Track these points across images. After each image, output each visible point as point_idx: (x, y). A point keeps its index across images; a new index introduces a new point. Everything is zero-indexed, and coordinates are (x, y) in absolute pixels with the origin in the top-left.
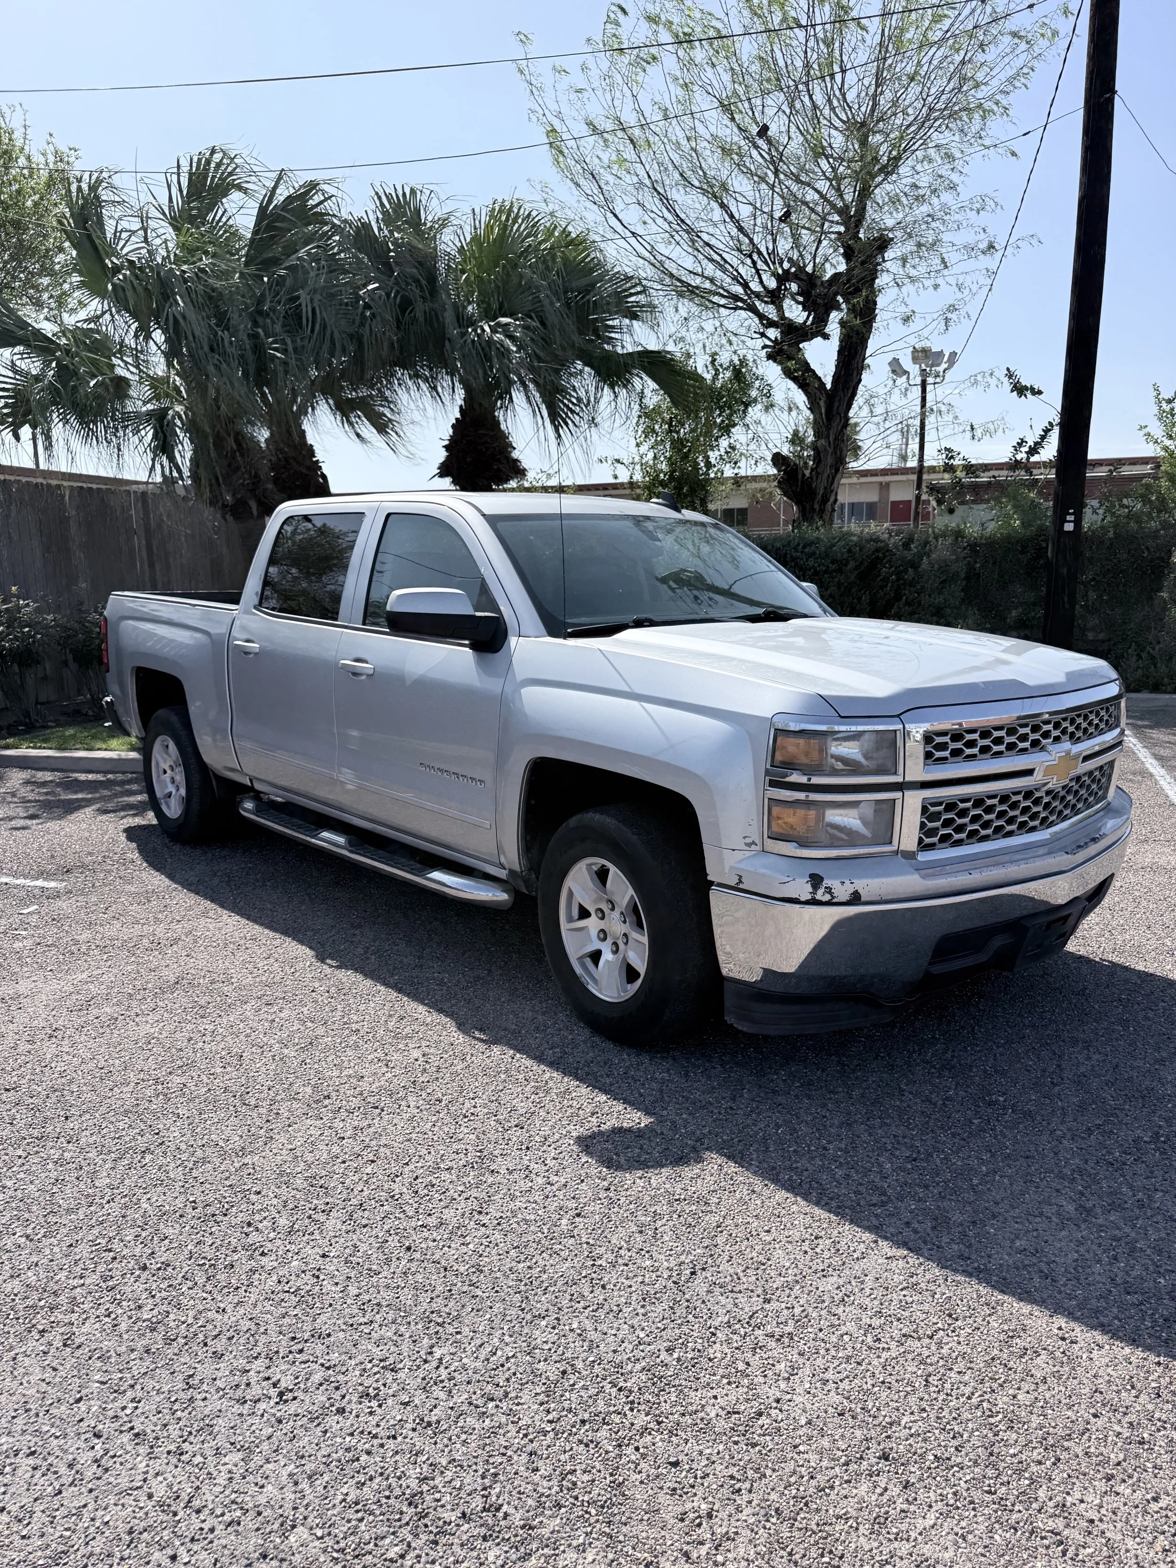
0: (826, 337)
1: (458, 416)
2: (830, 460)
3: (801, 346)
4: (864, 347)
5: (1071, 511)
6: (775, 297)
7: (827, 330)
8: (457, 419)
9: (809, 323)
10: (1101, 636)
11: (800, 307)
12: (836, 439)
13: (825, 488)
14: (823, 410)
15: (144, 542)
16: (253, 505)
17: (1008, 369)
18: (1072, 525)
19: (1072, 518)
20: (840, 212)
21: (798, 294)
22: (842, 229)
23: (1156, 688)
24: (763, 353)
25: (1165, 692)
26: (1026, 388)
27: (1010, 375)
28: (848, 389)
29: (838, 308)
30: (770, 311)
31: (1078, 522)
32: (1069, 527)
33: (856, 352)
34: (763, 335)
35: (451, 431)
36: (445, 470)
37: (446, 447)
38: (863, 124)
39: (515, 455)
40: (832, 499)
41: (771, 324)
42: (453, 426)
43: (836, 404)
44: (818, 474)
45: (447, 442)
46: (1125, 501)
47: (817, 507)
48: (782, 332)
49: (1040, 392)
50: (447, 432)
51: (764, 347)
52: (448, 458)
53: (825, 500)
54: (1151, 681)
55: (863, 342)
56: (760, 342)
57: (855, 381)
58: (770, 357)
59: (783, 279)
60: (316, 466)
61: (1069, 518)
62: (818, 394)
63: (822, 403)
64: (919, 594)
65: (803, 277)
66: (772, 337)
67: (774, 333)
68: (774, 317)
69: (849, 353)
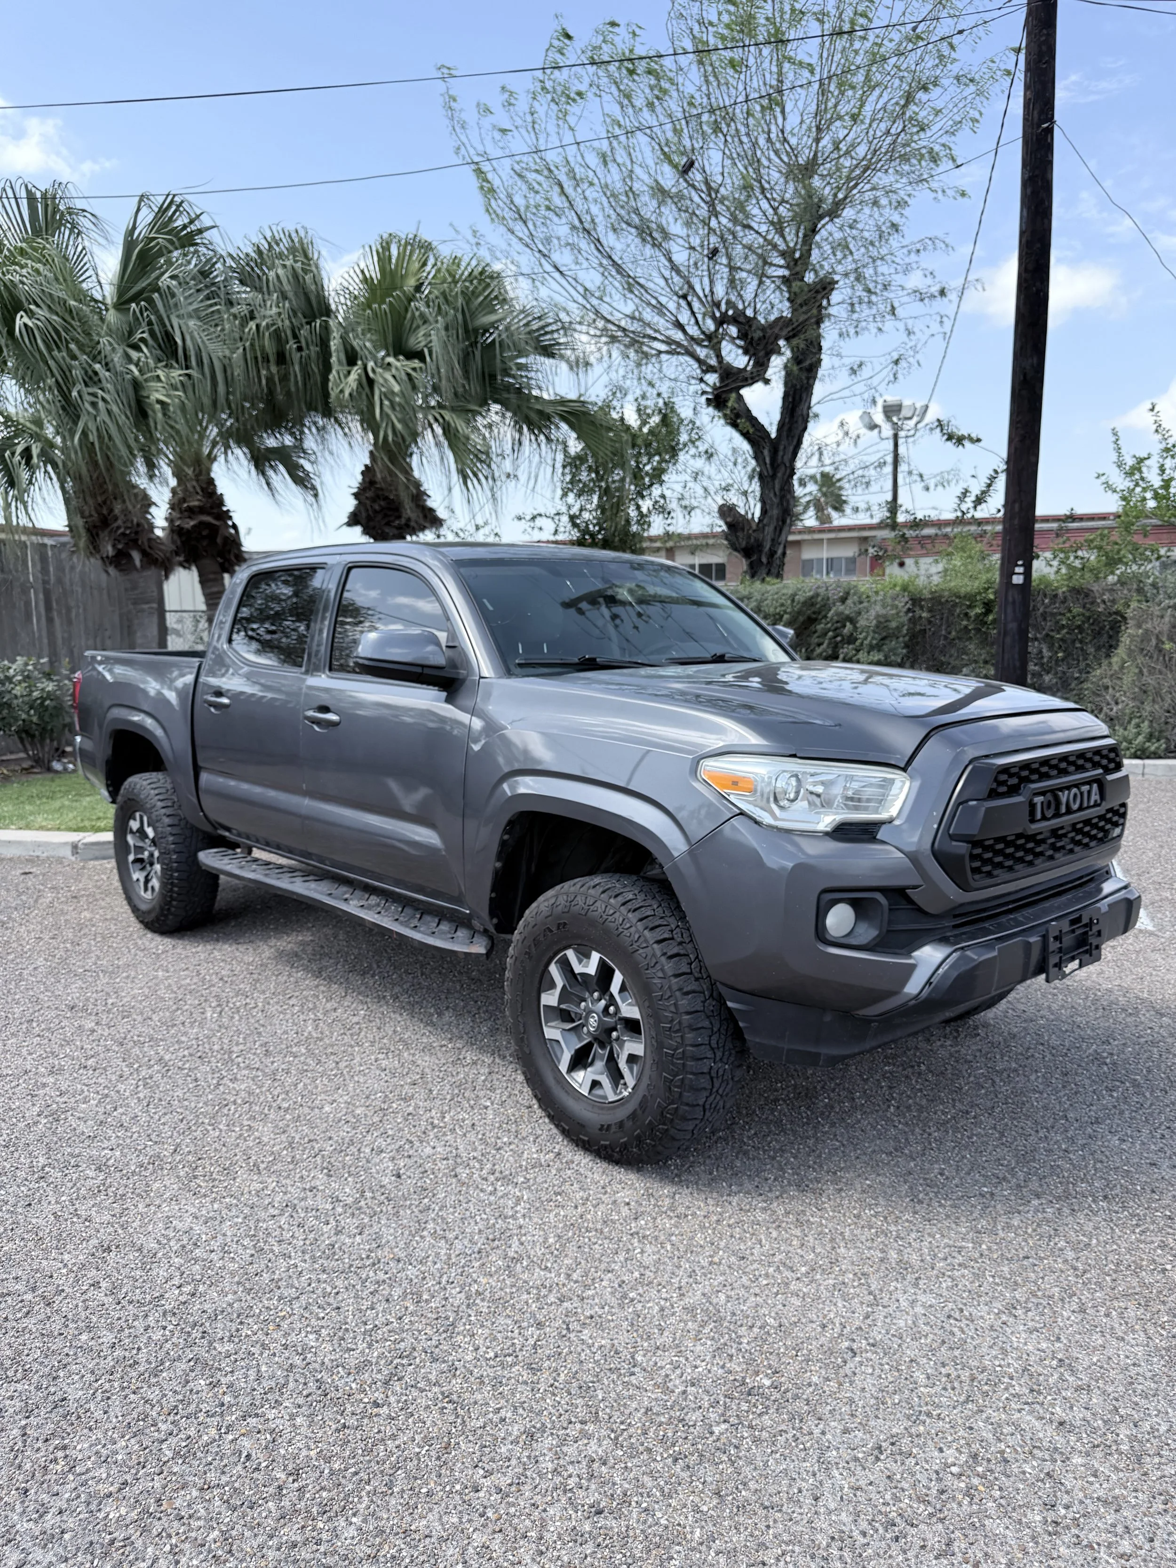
0: (767, 382)
1: (368, 462)
2: (777, 512)
3: (742, 392)
4: (809, 394)
5: (1020, 563)
6: (713, 340)
7: (767, 376)
8: (366, 466)
9: (749, 368)
11: (740, 351)
12: (782, 489)
13: (773, 540)
14: (768, 460)
15: (41, 596)
16: (136, 556)
18: (1021, 577)
19: (1021, 570)
20: (783, 254)
21: (738, 338)
22: (786, 273)
24: (703, 400)
26: (963, 437)
27: (942, 426)
28: (793, 437)
29: (779, 353)
30: (709, 356)
31: (1028, 573)
32: (1018, 580)
33: (801, 400)
34: (701, 380)
35: (360, 478)
36: (354, 520)
37: (356, 495)
39: (430, 503)
40: (780, 551)
41: (710, 369)
42: (363, 473)
43: (781, 453)
44: (765, 526)
45: (355, 490)
46: (1080, 553)
47: (764, 560)
48: (721, 378)
51: (703, 394)
52: (357, 507)
53: (773, 553)
55: (807, 389)
56: (699, 388)
57: (801, 428)
58: (709, 403)
59: (720, 322)
60: (226, 516)
61: (1017, 570)
62: (763, 445)
63: (766, 452)
65: (742, 319)
66: (711, 383)
67: (712, 378)
68: (713, 362)
69: (794, 398)
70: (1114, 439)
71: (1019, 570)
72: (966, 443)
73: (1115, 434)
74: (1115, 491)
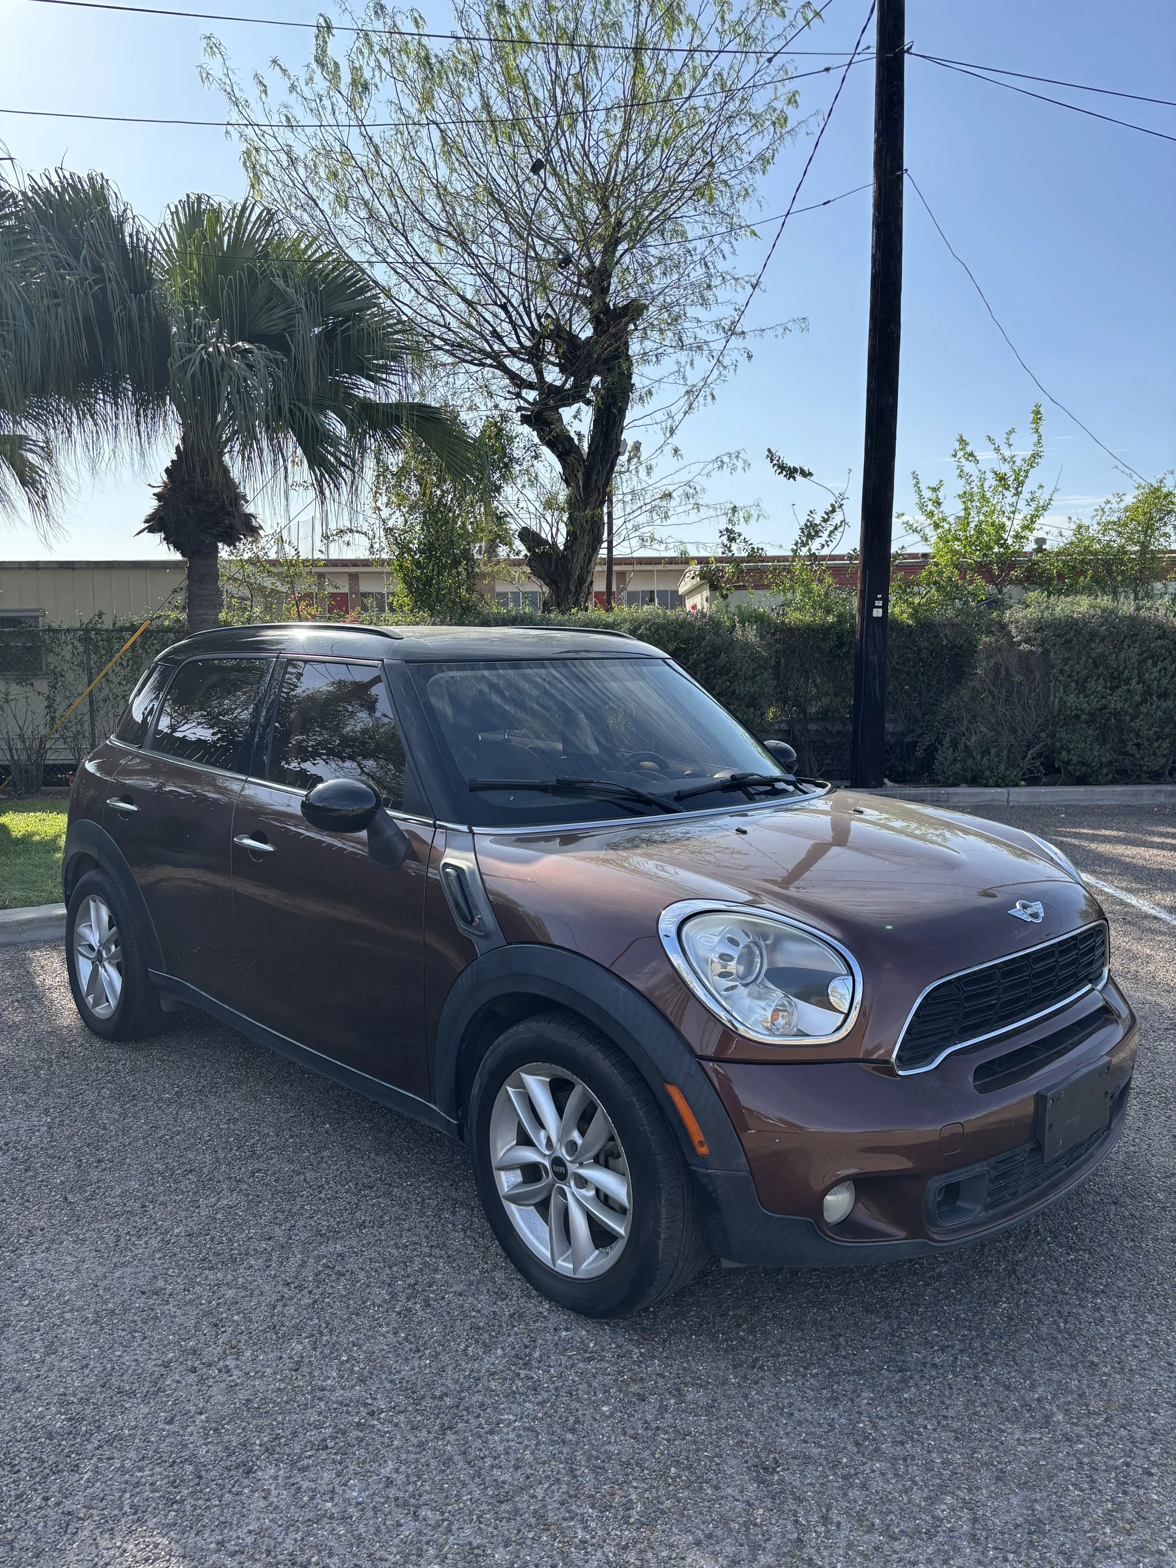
0: (588, 402)
1: (175, 457)
2: (586, 539)
3: (560, 410)
4: (622, 417)
5: (879, 596)
6: (532, 356)
8: (173, 462)
9: (568, 386)
10: (900, 728)
11: (557, 369)
12: (593, 515)
13: (581, 568)
14: (579, 484)
17: (769, 450)
18: (880, 610)
19: (880, 603)
20: (586, 275)
23: (975, 781)
24: (517, 417)
25: (986, 786)
26: (795, 470)
27: (771, 455)
28: (607, 462)
30: (527, 371)
31: (885, 608)
32: (877, 613)
33: (615, 423)
34: (518, 396)
35: (165, 476)
36: (155, 525)
37: (159, 496)
38: (605, 187)
39: (247, 508)
40: (589, 580)
41: (531, 386)
42: (167, 471)
43: (594, 478)
44: (573, 552)
45: (159, 490)
47: (573, 588)
48: (540, 394)
49: (810, 474)
50: (159, 478)
51: (519, 409)
52: (160, 509)
53: (581, 581)
54: (969, 775)
55: (621, 413)
56: (515, 403)
57: (614, 453)
58: (525, 420)
59: (541, 335)
61: (877, 603)
62: (576, 465)
63: (580, 475)
64: (732, 683)
65: (563, 335)
66: (531, 400)
67: (531, 395)
68: (533, 378)
69: (608, 422)
70: (914, 481)
71: (879, 603)
72: (798, 477)
73: (915, 477)
74: (915, 531)
